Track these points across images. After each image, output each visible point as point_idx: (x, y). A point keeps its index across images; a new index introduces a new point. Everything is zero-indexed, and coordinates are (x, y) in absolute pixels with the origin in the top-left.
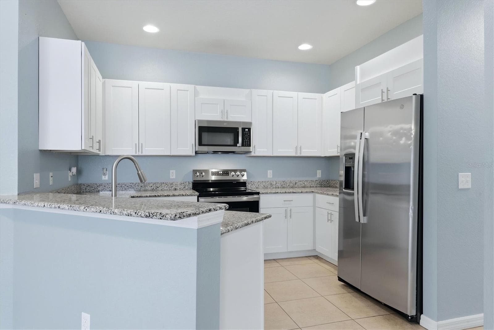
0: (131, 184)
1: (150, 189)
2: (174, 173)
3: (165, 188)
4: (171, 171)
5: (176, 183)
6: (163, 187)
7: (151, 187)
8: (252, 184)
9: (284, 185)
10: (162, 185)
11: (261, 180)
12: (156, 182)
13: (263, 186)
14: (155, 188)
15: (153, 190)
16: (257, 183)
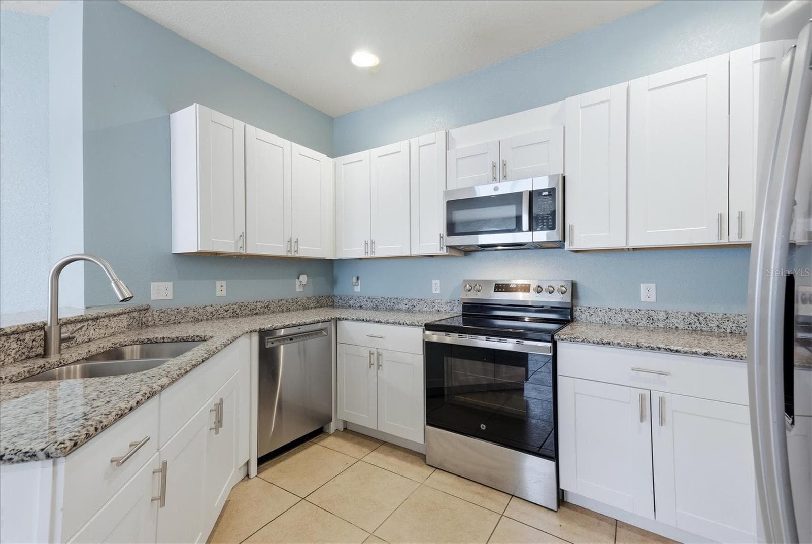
0: (382, 299)
1: (404, 308)
2: (439, 284)
3: (425, 309)
4: (434, 281)
5: (439, 301)
6: (421, 307)
7: (406, 305)
8: (592, 312)
9: (698, 324)
10: (420, 303)
11: (616, 306)
12: (412, 298)
13: (622, 319)
14: (410, 308)
15: (408, 311)
16: (604, 311)
